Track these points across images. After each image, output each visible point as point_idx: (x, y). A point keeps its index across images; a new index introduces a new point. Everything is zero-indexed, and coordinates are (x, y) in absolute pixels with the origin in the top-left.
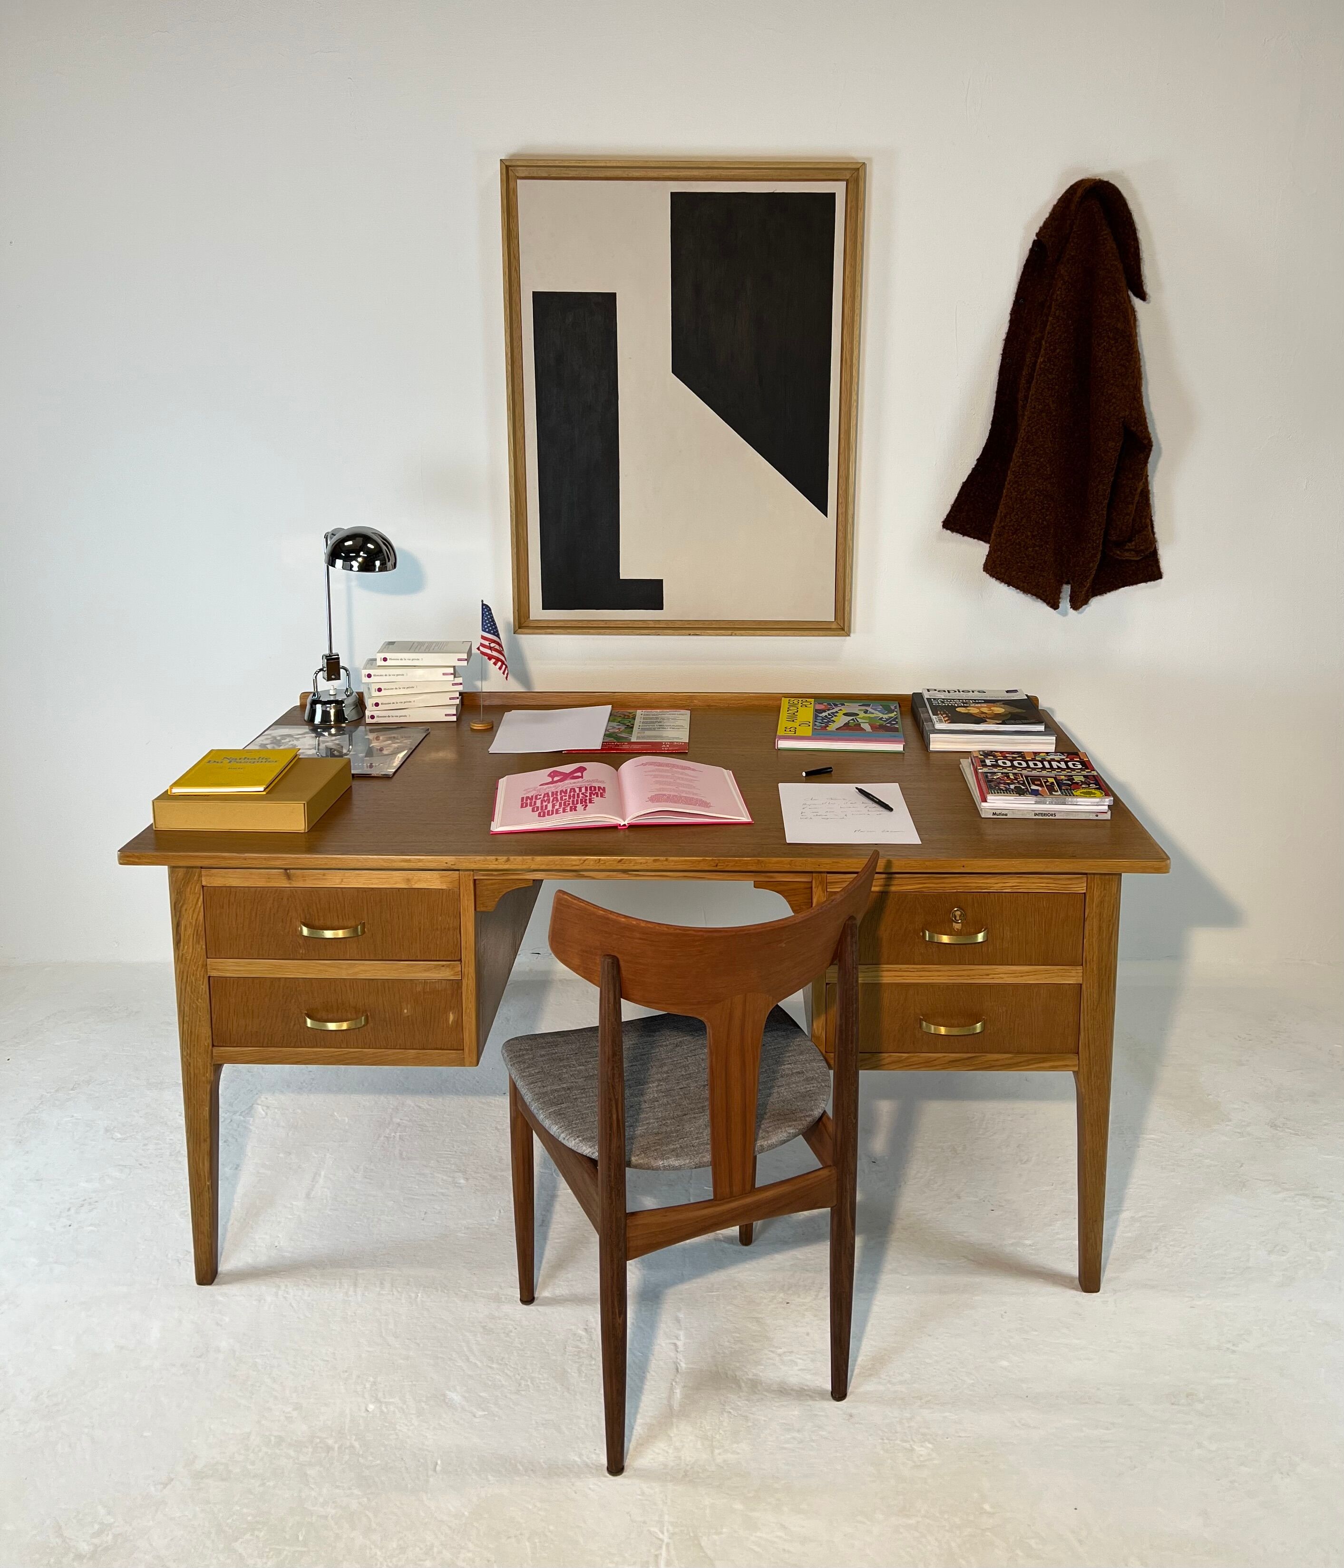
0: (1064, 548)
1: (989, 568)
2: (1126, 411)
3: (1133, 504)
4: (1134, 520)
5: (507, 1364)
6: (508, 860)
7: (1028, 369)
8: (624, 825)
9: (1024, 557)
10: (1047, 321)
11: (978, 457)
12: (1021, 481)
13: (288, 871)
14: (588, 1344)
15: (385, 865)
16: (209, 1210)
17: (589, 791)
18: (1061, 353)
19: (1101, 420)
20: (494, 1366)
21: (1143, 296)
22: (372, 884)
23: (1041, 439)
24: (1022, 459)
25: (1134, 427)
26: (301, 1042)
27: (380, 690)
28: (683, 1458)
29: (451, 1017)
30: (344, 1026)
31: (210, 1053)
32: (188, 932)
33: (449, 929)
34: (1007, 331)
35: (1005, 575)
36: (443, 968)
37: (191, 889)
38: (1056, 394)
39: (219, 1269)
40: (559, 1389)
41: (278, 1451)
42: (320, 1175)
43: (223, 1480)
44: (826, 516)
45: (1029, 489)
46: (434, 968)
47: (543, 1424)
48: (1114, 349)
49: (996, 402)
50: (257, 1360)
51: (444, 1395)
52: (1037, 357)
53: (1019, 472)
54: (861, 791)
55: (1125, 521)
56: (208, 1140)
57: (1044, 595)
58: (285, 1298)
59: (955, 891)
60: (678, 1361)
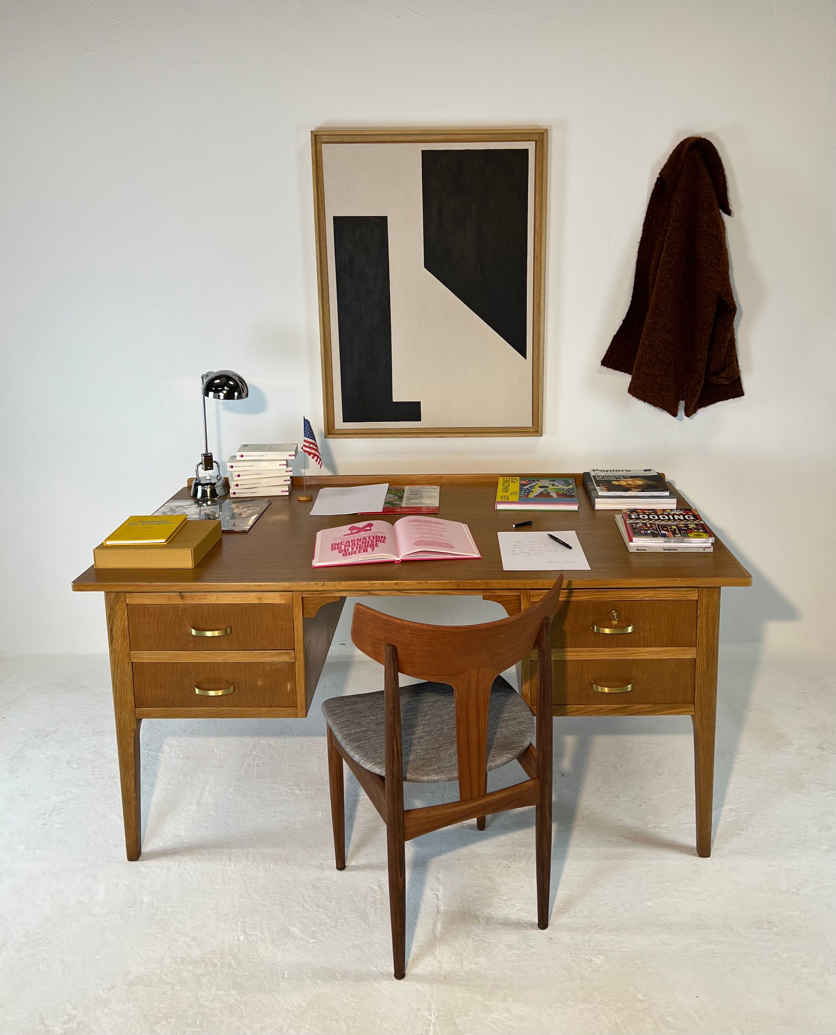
0: (680, 377)
1: (632, 391)
2: (719, 287)
3: (724, 347)
4: (725, 358)
5: (329, 909)
6: (324, 584)
7: (655, 262)
8: (399, 561)
9: (654, 383)
10: (667, 229)
11: (623, 319)
12: (652, 334)
13: (182, 594)
14: (381, 896)
15: (245, 589)
16: (135, 813)
17: (375, 539)
18: (677, 251)
19: (703, 293)
20: (320, 910)
21: (729, 213)
22: (236, 601)
23: (664, 307)
24: (652, 320)
25: (724, 297)
26: (192, 703)
27: (239, 476)
28: (443, 968)
29: (289, 686)
30: (220, 693)
31: (133, 711)
32: (118, 634)
33: (286, 629)
34: (641, 237)
35: (642, 395)
36: (283, 655)
37: (119, 606)
38: (674, 277)
39: (142, 851)
40: (363, 925)
41: (182, 967)
42: (206, 789)
43: (148, 986)
44: (526, 359)
45: (657, 339)
46: (278, 655)
47: (352, 947)
48: (711, 247)
49: (635, 283)
50: (167, 909)
51: (288, 929)
52: (661, 253)
53: (650, 328)
54: (551, 536)
55: (720, 359)
56: (134, 768)
57: (667, 407)
58: (185, 868)
59: (613, 600)
60: (439, 905)
